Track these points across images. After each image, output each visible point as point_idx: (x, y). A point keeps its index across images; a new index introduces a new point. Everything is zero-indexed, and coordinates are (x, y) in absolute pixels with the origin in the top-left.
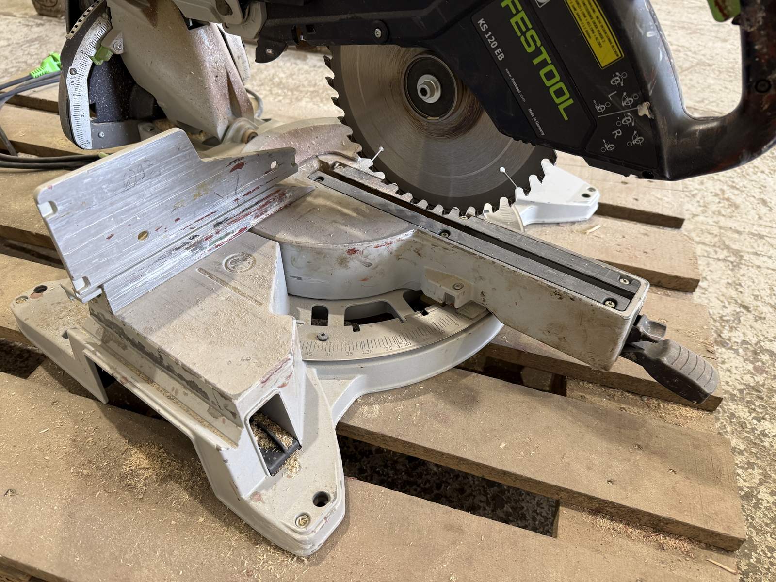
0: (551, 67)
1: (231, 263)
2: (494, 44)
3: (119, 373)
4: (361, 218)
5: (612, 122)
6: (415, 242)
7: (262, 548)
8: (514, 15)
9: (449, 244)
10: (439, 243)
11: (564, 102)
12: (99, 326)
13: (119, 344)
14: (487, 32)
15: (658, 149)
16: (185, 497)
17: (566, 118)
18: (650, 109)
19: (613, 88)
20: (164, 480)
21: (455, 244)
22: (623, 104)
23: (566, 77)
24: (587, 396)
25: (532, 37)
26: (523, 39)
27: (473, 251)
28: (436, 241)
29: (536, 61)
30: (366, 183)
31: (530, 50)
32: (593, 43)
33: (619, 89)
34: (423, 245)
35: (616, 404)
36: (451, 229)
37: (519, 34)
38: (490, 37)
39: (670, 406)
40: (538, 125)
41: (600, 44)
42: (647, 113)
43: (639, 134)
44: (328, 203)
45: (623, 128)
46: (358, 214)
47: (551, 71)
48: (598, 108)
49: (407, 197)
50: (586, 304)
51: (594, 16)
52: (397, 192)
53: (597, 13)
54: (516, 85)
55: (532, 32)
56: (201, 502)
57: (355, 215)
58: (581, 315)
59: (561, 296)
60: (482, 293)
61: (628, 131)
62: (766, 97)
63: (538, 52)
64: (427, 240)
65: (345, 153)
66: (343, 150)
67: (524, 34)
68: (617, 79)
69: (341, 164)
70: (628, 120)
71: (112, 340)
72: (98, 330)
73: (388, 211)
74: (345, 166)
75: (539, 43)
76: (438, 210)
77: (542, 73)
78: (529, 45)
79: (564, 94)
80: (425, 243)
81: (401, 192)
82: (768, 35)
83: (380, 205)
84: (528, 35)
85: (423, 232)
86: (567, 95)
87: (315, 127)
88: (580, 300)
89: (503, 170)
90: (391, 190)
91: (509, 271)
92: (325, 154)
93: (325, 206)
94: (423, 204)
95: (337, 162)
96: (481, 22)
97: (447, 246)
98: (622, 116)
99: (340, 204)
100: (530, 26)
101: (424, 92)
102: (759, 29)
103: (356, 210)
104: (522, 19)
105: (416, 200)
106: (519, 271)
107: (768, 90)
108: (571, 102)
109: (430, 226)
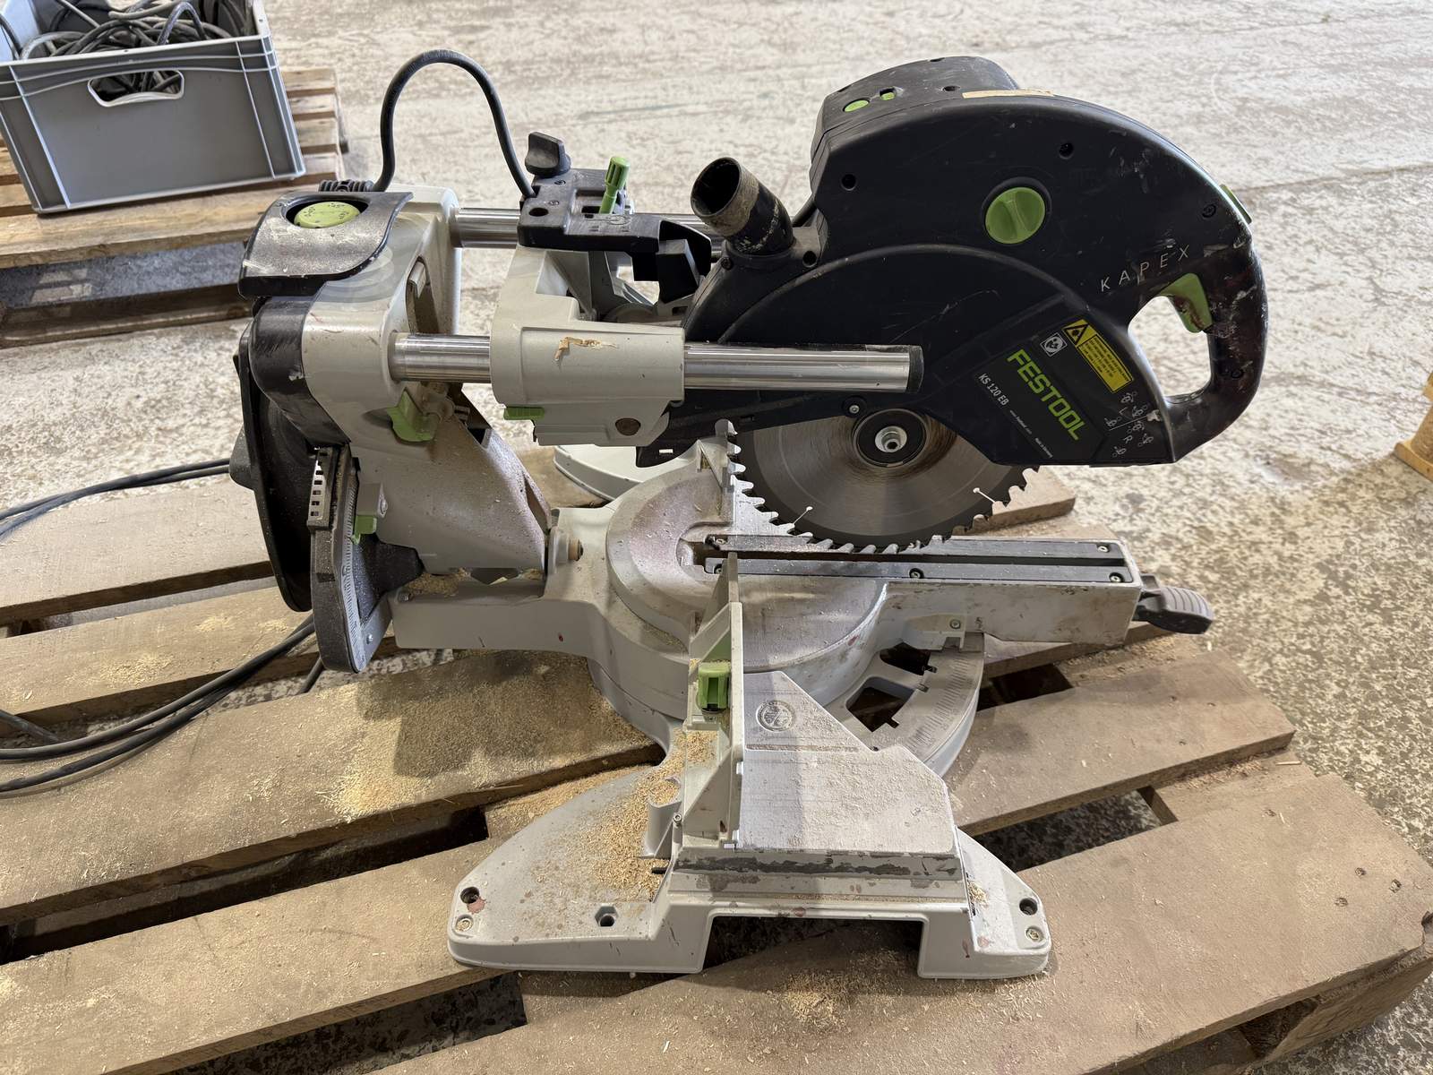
0: (1062, 401)
1: (769, 722)
2: (996, 392)
3: (787, 908)
4: (823, 596)
5: (1123, 432)
6: (895, 597)
7: (1000, 990)
8: (1021, 366)
9: (934, 584)
10: (921, 587)
11: (1074, 427)
12: (697, 876)
13: (743, 880)
14: (989, 384)
15: (1167, 442)
16: (889, 1000)
17: (1076, 438)
18: (1159, 415)
19: (1124, 405)
20: (850, 1000)
21: (940, 581)
22: (1134, 415)
23: (1076, 405)
24: (1085, 673)
25: (1041, 380)
26: (1031, 384)
27: (961, 581)
28: (916, 586)
29: (1044, 399)
30: (773, 548)
31: (1037, 391)
32: (1104, 375)
33: (1130, 406)
34: (904, 597)
35: (1112, 667)
36: (917, 565)
37: (1027, 380)
38: (993, 388)
39: (1151, 643)
40: (1045, 449)
41: (1111, 375)
42: (1156, 418)
43: (1149, 435)
44: (769, 595)
45: (1134, 433)
46: (813, 593)
47: (1061, 404)
48: (1109, 424)
49: (847, 548)
50: (1100, 589)
51: (1105, 355)
52: (831, 548)
53: (1109, 353)
54: (1021, 422)
55: (1043, 377)
56: (906, 993)
57: (811, 596)
58: (1096, 602)
59: (1072, 591)
60: (978, 620)
61: (1139, 435)
62: (1240, 381)
63: (1047, 391)
64: (907, 589)
65: (708, 520)
66: (705, 515)
67: (1032, 379)
68: (1127, 398)
69: (717, 537)
70: (1139, 426)
71: (728, 882)
72: (699, 881)
73: (835, 574)
74: (726, 538)
75: (1048, 384)
76: (892, 549)
77: (1051, 407)
78: (1037, 387)
79: (1074, 419)
80: (907, 593)
81: (836, 545)
82: (1239, 340)
83: (820, 569)
84: (1037, 380)
85: (896, 583)
86: (1078, 419)
87: (653, 501)
88: (1094, 587)
89: (976, 490)
90: (824, 546)
91: (998, 586)
92: (687, 532)
93: (769, 601)
94: (870, 549)
95: (709, 536)
96: (983, 377)
97: (932, 587)
98: (1133, 425)
99: (780, 589)
100: (1039, 371)
101: (893, 445)
102: (1232, 336)
103: (805, 589)
104: (1031, 368)
105: (858, 547)
106: (1022, 583)
107: (1241, 376)
108: (1082, 424)
109: (895, 573)
